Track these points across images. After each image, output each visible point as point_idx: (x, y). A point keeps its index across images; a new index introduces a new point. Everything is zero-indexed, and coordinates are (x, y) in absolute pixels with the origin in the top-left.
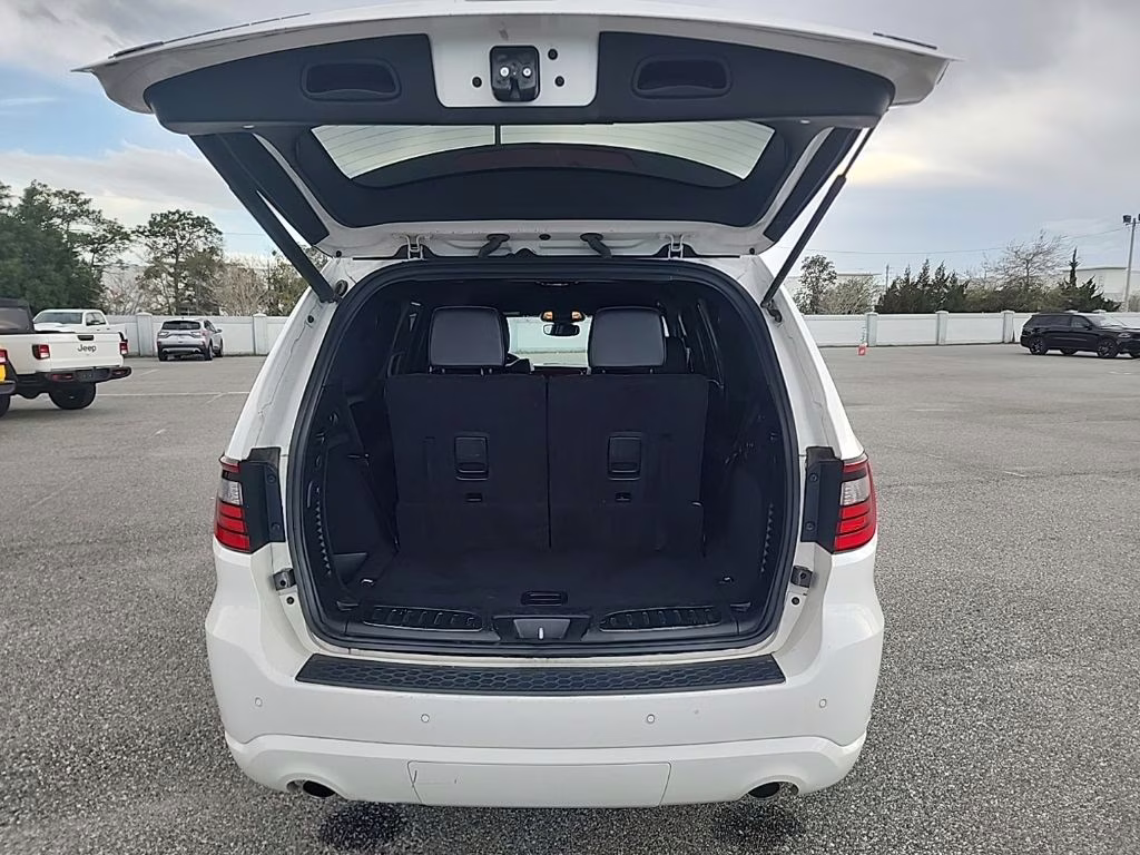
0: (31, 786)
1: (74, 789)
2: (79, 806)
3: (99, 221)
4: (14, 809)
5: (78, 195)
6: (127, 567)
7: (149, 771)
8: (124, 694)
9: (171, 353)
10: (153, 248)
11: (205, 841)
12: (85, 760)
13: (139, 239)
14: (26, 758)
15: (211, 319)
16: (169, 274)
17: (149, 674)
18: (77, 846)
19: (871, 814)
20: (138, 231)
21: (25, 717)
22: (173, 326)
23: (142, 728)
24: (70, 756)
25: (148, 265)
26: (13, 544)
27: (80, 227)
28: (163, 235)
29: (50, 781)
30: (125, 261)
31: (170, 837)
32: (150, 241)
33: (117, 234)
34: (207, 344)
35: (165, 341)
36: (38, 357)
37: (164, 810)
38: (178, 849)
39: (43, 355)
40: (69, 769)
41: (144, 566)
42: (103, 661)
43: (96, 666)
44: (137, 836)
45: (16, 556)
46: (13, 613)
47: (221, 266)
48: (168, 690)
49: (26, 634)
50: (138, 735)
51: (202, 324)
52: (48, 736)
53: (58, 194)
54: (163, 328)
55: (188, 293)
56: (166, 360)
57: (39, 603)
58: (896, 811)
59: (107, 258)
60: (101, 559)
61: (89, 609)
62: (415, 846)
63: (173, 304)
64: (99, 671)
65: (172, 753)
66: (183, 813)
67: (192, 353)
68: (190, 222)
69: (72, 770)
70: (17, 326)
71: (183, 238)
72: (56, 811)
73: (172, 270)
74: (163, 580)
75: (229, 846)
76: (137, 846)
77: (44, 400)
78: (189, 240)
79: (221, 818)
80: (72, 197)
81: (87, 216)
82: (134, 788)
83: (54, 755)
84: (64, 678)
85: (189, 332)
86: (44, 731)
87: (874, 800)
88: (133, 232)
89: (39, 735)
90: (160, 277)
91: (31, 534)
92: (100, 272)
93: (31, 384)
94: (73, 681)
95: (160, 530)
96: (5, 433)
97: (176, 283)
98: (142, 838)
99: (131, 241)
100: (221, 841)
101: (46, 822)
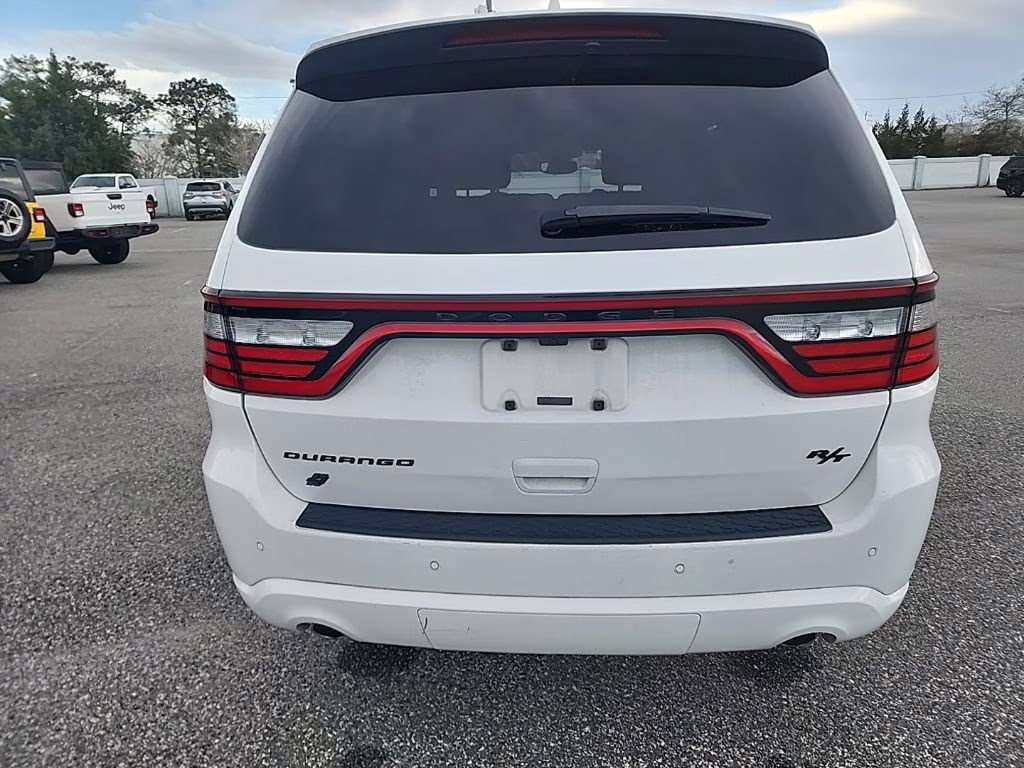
0: (64, 612)
1: (104, 615)
2: (108, 631)
3: (124, 91)
4: (47, 634)
5: (103, 66)
6: (157, 405)
7: (175, 597)
8: (152, 523)
9: (196, 213)
10: (175, 115)
11: (227, 668)
12: (115, 586)
13: (161, 108)
14: (60, 584)
15: (230, 180)
16: (191, 140)
17: (177, 504)
18: (104, 672)
19: (890, 650)
20: (160, 100)
21: (61, 544)
22: (198, 187)
23: (169, 555)
24: (101, 582)
25: (172, 132)
26: (55, 384)
27: (109, 97)
28: (182, 103)
29: (81, 607)
30: (150, 129)
31: (194, 663)
32: (170, 109)
33: (141, 103)
34: (228, 204)
35: (190, 202)
36: (74, 216)
37: (189, 636)
38: (201, 675)
39: (78, 213)
40: (100, 595)
41: (173, 404)
42: (134, 492)
43: (128, 496)
44: (163, 662)
45: (58, 395)
46: (53, 447)
47: (237, 131)
48: (193, 519)
49: (64, 467)
50: (165, 563)
51: (222, 186)
52: (82, 563)
53: (86, 66)
54: (188, 190)
55: (209, 158)
56: (192, 220)
57: (77, 438)
58: (916, 647)
59: (134, 126)
60: (134, 397)
61: (122, 443)
62: (430, 675)
63: (197, 168)
64: (130, 502)
65: (197, 580)
66: (207, 639)
67: (215, 212)
68: (206, 89)
69: (103, 596)
70: (53, 188)
71: (201, 105)
72: (87, 637)
73: (193, 137)
74: (190, 416)
75: (250, 673)
76: (162, 672)
77: (84, 256)
78: (206, 107)
79: (243, 644)
80: (98, 68)
81: (115, 88)
82: (160, 614)
83: (86, 582)
84: (98, 507)
85: (211, 193)
86: (78, 558)
87: (892, 635)
88: (156, 101)
89: (73, 562)
90: (183, 143)
91: (71, 375)
92: (129, 139)
93: (73, 240)
94: (106, 510)
95: (187, 371)
96: (51, 285)
97: (198, 148)
98: (167, 664)
99: (154, 109)
100: (243, 668)
101: (77, 647)
